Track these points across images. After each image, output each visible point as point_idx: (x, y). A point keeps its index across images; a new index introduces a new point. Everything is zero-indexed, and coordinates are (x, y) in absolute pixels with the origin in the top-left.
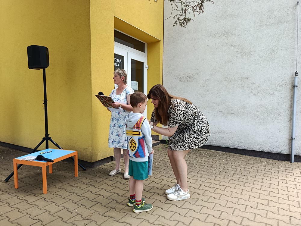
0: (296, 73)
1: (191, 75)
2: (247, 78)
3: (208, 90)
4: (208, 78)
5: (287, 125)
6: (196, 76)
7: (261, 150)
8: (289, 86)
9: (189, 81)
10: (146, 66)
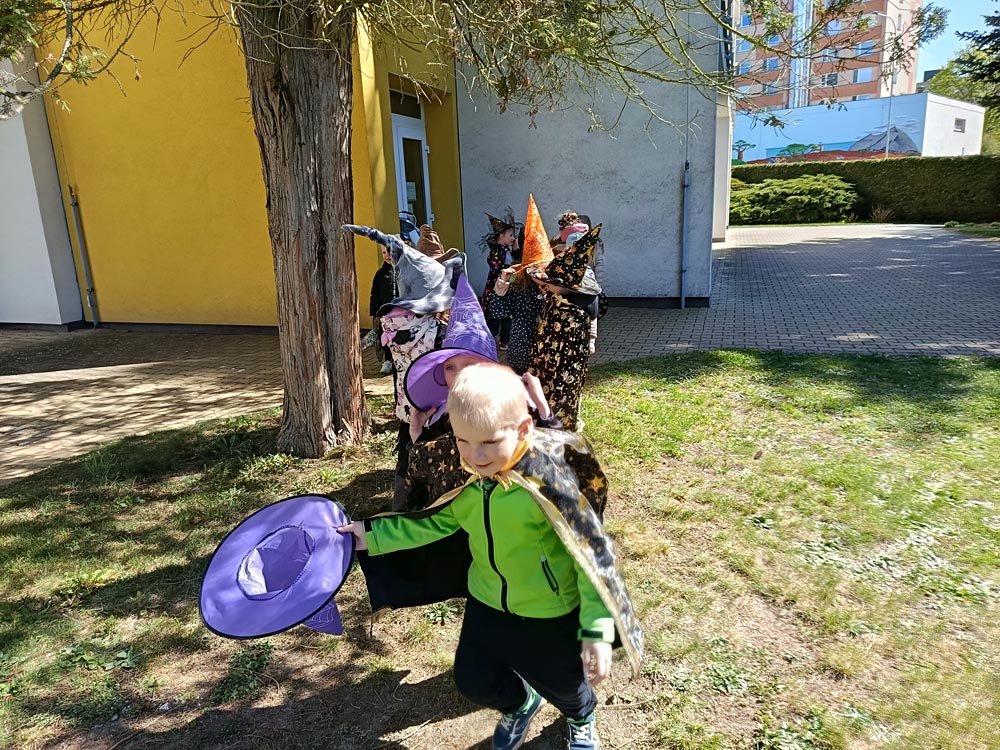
0: (687, 164)
1: (516, 165)
2: (614, 173)
3: (549, 195)
4: (548, 173)
5: (676, 249)
6: (527, 167)
7: (639, 295)
8: (677, 186)
9: (514, 178)
10: (425, 147)
